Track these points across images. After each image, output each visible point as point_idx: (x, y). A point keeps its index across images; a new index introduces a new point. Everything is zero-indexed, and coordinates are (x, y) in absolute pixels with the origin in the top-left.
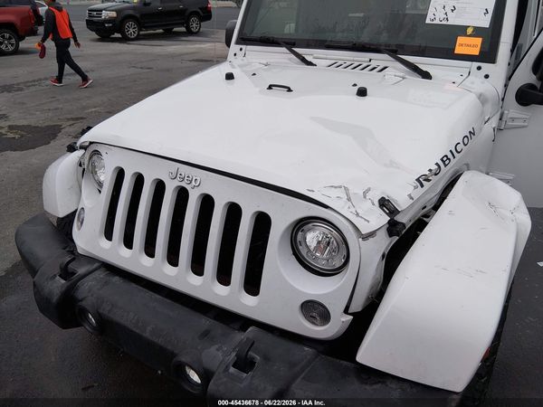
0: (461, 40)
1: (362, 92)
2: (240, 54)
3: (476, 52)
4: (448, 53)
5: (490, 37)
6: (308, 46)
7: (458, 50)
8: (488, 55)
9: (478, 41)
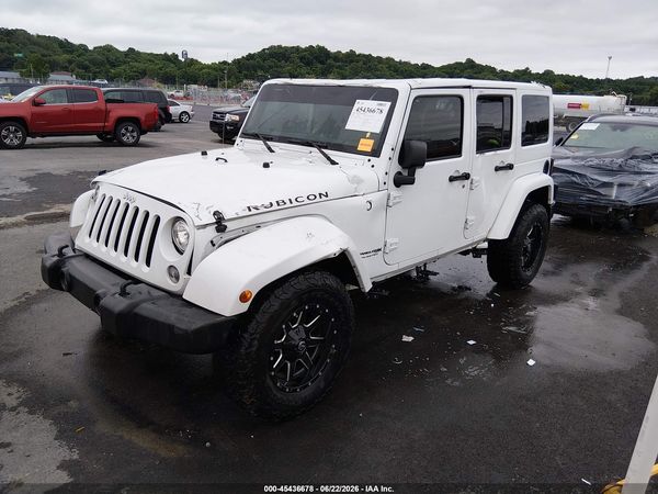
0: (362, 140)
1: (266, 165)
2: (240, 144)
3: (369, 149)
4: (353, 150)
5: (380, 139)
6: (280, 141)
7: (360, 148)
8: (376, 153)
9: (371, 142)
